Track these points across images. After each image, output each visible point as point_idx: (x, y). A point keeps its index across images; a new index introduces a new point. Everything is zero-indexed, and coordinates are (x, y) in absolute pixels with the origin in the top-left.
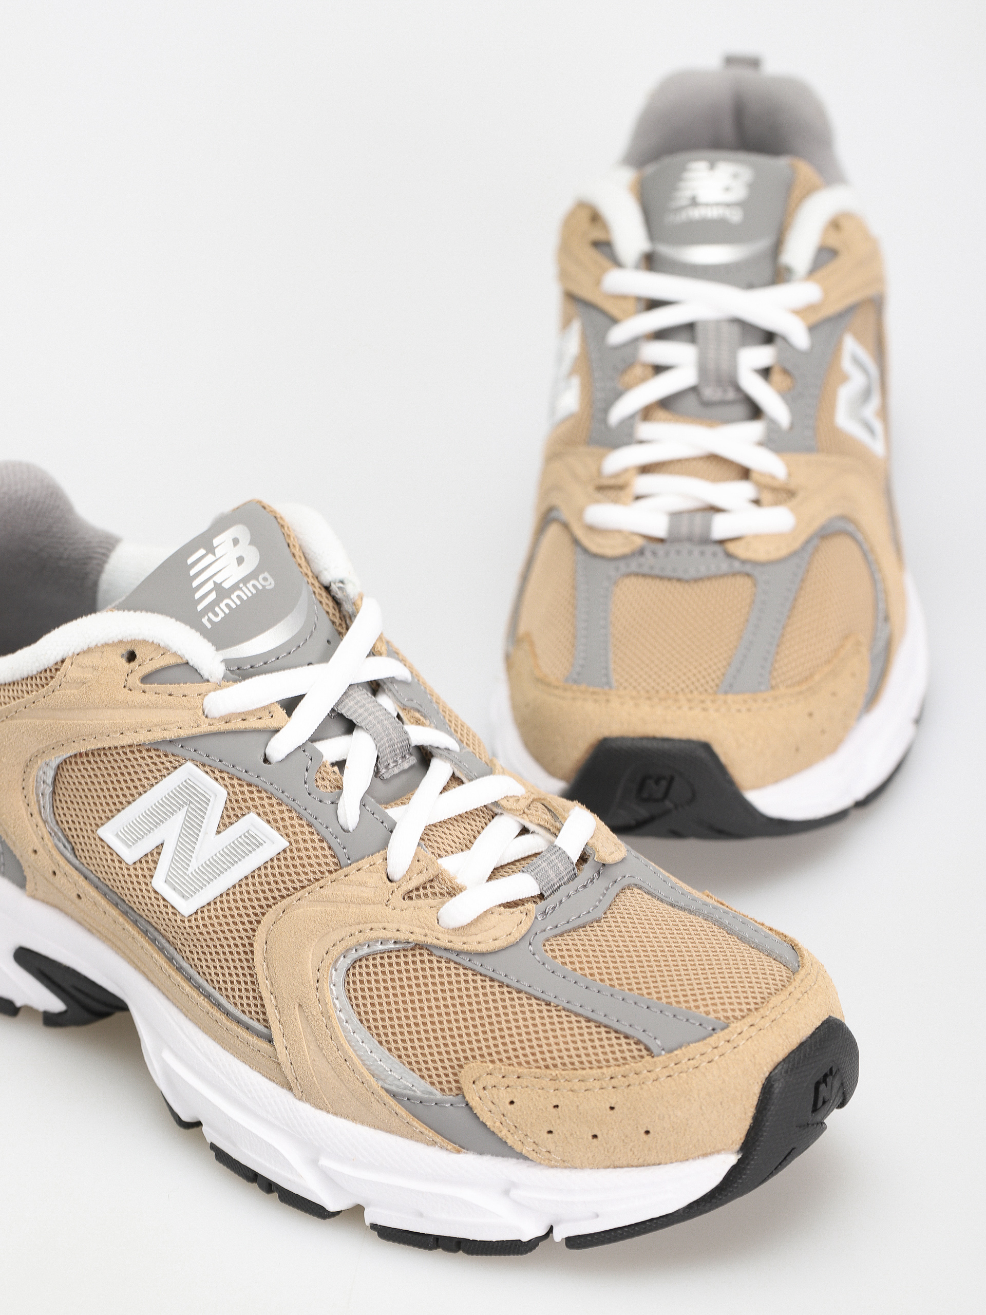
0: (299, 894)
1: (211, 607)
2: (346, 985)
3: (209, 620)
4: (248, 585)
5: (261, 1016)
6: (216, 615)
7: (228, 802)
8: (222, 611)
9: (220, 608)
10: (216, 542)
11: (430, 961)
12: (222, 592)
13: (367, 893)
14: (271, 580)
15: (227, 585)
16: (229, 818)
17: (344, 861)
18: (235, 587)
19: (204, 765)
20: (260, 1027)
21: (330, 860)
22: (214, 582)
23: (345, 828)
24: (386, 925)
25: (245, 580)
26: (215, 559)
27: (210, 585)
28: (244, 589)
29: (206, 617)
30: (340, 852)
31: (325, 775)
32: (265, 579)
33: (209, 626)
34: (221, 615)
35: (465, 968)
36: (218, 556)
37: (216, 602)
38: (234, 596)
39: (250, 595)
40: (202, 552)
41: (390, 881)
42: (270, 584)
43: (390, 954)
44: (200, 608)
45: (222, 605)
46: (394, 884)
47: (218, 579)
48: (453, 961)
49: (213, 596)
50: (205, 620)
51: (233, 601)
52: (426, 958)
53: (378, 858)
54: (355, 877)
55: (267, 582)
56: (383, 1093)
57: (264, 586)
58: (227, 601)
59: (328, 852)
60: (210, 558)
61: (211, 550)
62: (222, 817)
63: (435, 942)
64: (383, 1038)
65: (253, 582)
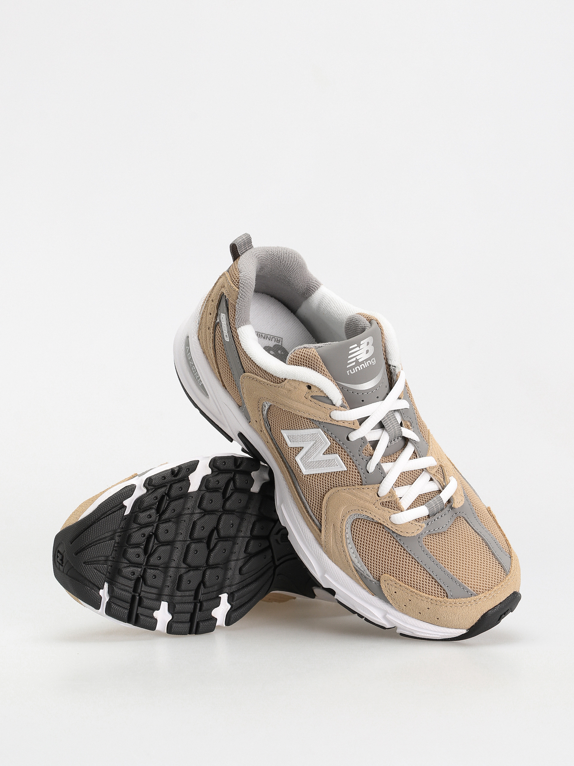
0: (345, 488)
1: (351, 368)
2: (352, 525)
3: (349, 372)
4: (367, 362)
5: (320, 520)
6: (353, 371)
7: (330, 447)
8: (355, 370)
9: (355, 369)
10: (362, 342)
11: (383, 531)
12: (358, 363)
13: (368, 498)
14: (375, 361)
15: (360, 361)
16: (329, 451)
17: (364, 483)
18: (363, 362)
19: (325, 432)
20: (318, 523)
21: (359, 480)
22: (356, 358)
23: (368, 471)
24: (371, 512)
25: (366, 360)
26: (359, 349)
27: (354, 359)
28: (365, 363)
29: (349, 371)
30: (363, 479)
31: (367, 449)
32: (373, 361)
33: (349, 374)
34: (354, 372)
35: (394, 538)
36: (361, 348)
37: (354, 367)
38: (361, 366)
39: (366, 366)
40: (356, 345)
41: (379, 496)
42: (374, 363)
43: (370, 522)
44: (348, 367)
45: (356, 368)
46: (379, 498)
47: (358, 358)
48: (390, 534)
49: (354, 363)
50: (348, 372)
51: (360, 368)
52: (382, 529)
53: (376, 486)
54: (366, 491)
55: (373, 362)
56: (353, 568)
57: (372, 363)
58: (358, 367)
59: (359, 478)
60: (358, 349)
61: (359, 345)
62: (326, 450)
63: (386, 525)
64: (359, 550)
65: (369, 361)
